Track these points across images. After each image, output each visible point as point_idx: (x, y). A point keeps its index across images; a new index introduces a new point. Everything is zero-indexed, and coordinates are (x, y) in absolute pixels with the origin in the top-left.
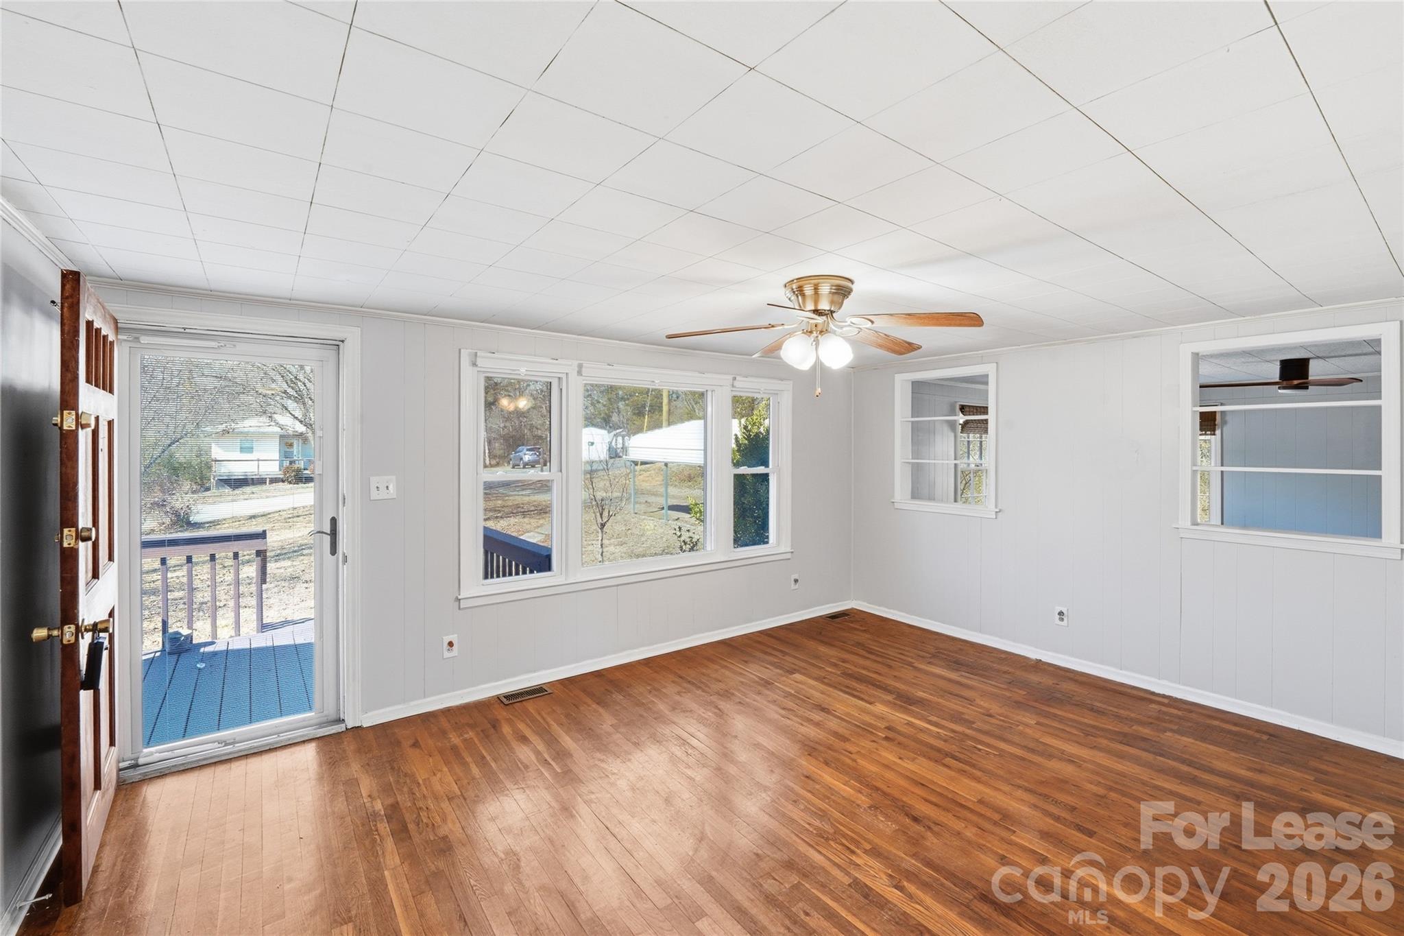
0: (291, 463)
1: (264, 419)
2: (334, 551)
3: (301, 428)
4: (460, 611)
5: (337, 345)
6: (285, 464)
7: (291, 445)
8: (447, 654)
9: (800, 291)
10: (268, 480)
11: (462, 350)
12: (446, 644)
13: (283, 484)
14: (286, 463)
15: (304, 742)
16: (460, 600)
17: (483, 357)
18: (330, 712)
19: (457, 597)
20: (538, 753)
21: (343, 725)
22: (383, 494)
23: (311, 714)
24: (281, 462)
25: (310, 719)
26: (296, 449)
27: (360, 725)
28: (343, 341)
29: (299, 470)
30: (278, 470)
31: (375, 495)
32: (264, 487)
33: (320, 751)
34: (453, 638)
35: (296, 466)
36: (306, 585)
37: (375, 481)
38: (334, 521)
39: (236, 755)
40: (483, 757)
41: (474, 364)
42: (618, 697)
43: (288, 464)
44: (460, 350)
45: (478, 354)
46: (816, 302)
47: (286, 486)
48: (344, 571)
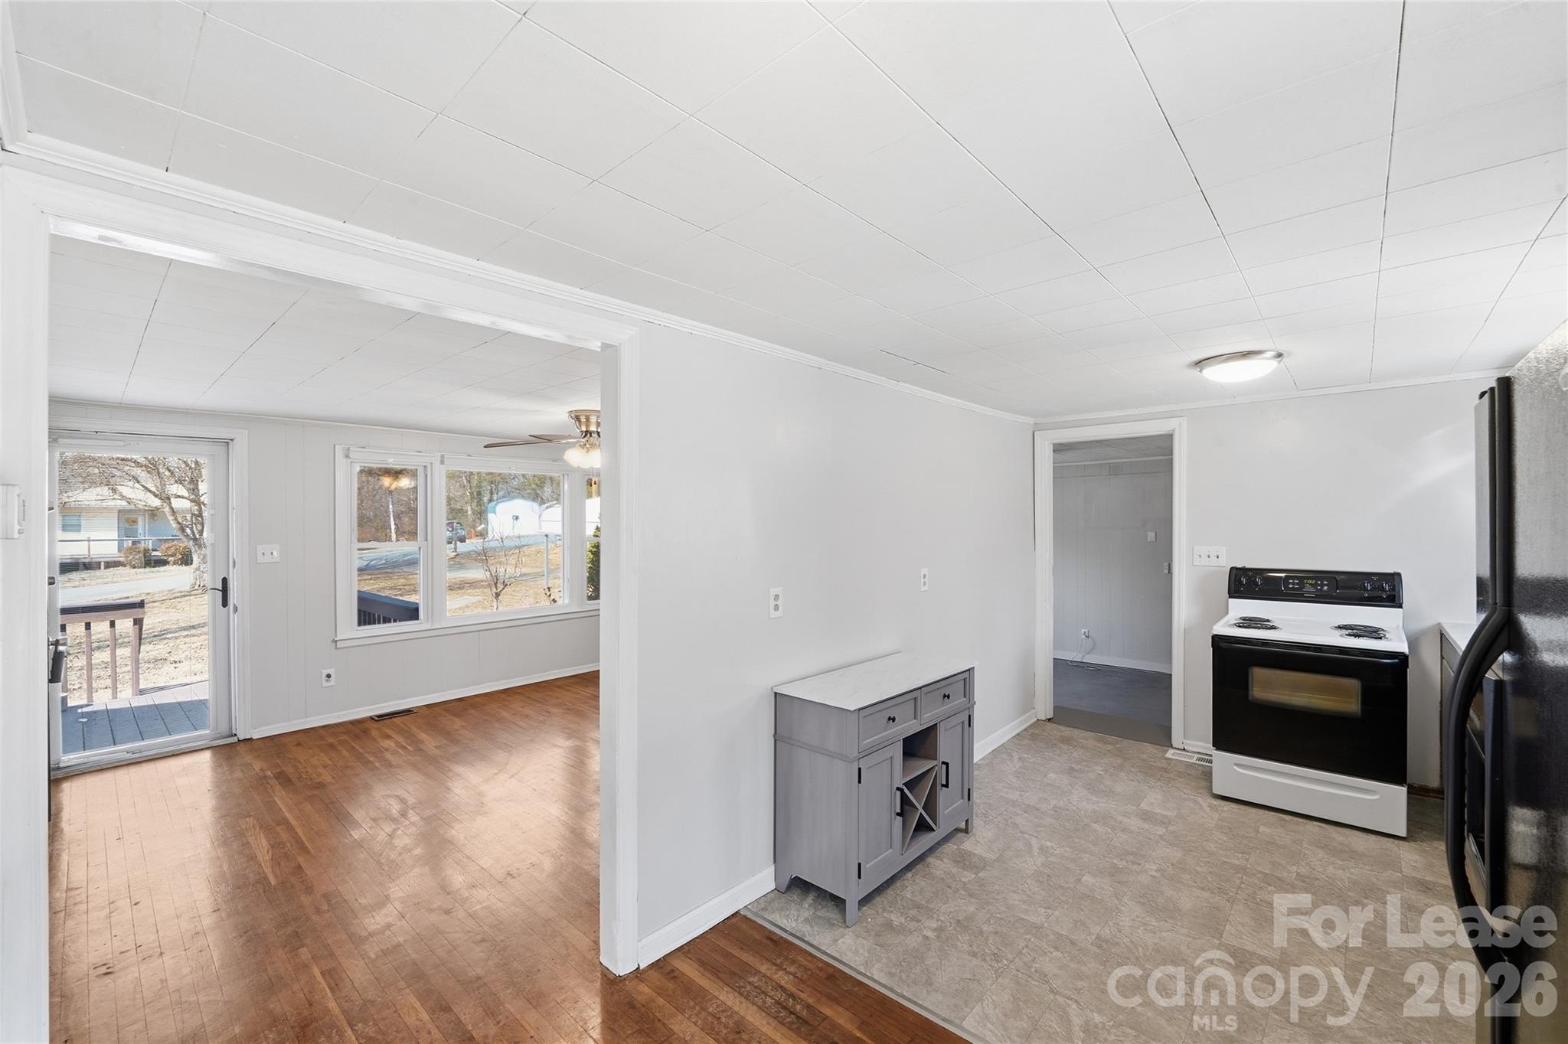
0: (134, 543)
1: (104, 491)
2: (225, 603)
3: (156, 502)
4: (336, 651)
5: (227, 443)
6: (125, 545)
7: (135, 522)
8: (325, 684)
9: (578, 418)
10: (102, 564)
11: (337, 447)
12: (324, 676)
13: (123, 568)
14: (128, 544)
15: (202, 749)
16: (336, 641)
17: (354, 451)
18: (224, 729)
19: (334, 640)
20: (397, 743)
21: (236, 738)
22: (268, 559)
23: (207, 732)
24: (120, 542)
25: (205, 735)
26: (141, 526)
27: (250, 737)
28: (232, 440)
29: (146, 551)
30: (116, 551)
31: (261, 559)
32: (97, 573)
33: (214, 754)
34: (331, 671)
35: (142, 546)
36: (174, 665)
37: (260, 549)
38: (225, 581)
39: (144, 759)
40: (353, 747)
41: (347, 456)
42: (473, 711)
43: (130, 545)
44: (334, 446)
45: (351, 449)
46: (587, 426)
47: (127, 570)
48: (235, 619)
